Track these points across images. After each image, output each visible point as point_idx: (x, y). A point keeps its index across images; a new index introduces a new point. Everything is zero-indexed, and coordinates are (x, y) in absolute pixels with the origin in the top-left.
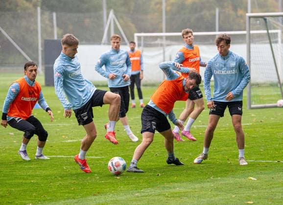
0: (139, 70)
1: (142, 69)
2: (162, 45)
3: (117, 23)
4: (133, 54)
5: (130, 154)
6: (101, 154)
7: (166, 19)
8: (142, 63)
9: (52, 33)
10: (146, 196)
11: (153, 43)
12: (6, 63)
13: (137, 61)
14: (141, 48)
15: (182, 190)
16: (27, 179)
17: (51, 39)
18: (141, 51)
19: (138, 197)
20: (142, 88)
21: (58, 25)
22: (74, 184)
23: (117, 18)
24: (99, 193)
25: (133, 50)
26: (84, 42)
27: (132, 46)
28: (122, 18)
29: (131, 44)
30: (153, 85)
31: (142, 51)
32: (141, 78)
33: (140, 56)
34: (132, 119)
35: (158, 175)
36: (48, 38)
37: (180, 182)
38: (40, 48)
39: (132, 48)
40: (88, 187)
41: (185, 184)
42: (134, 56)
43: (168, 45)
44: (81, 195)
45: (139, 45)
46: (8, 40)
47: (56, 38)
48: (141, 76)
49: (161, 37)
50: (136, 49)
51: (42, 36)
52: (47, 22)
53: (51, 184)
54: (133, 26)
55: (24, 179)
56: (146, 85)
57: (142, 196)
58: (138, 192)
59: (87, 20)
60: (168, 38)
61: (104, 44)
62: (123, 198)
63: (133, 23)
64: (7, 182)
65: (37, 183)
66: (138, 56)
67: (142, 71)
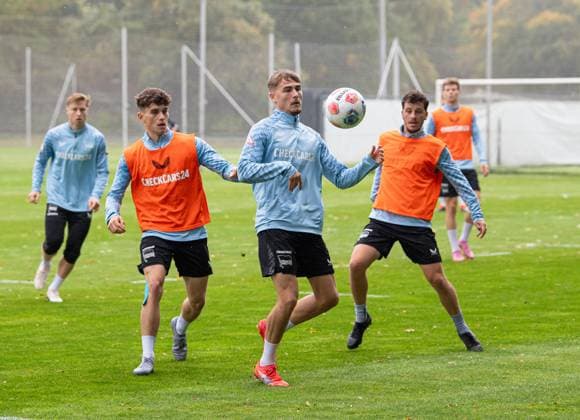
2: (484, 101)
3: (406, 62)
7: (494, 55)
15: (531, 358)
19: (453, 368)
23: (405, 53)
28: (412, 53)
37: (527, 342)
41: (535, 347)
43: (496, 101)
46: (218, 91)
49: (484, 87)
52: (283, 60)
54: (432, 67)
57: (460, 367)
58: (453, 359)
59: (352, 57)
60: (495, 88)
61: (381, 98)
62: (428, 369)
63: (431, 61)
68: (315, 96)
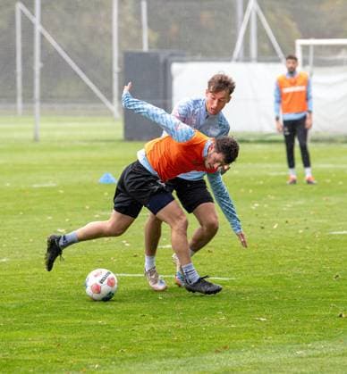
0: (303, 110)
1: (310, 109)
3: (264, 20)
4: (293, 80)
5: (285, 273)
6: (230, 272)
8: (311, 97)
9: (138, 40)
10: (318, 357)
11: (332, 58)
12: (51, 97)
13: (301, 92)
14: (309, 68)
16: (91, 318)
17: (138, 50)
18: (308, 74)
19: (302, 358)
20: (311, 147)
21: (150, 24)
22: (178, 329)
23: (262, 9)
24: (225, 348)
25: (292, 72)
26: (199, 57)
27: (290, 65)
28: (272, 10)
29: (290, 60)
30: (331, 141)
31: (311, 75)
32: (307, 126)
33: (307, 83)
34: (288, 205)
35: (341, 316)
36: (130, 49)
38: (116, 68)
39: (292, 68)
40: (205, 335)
42: (294, 84)
44: (191, 350)
45: (305, 63)
46: (56, 52)
47: (145, 49)
48: (308, 122)
50: (299, 69)
51: (119, 44)
52: (130, 18)
53: (136, 328)
54: (293, 25)
55: (84, 317)
56: (316, 141)
57: (310, 357)
58: (302, 349)
59: (206, 15)
61: (237, 60)
62: (273, 359)
63: (293, 20)
64: (54, 322)
65: (109, 326)
66: (302, 85)
67: (310, 112)
68: (162, 59)
